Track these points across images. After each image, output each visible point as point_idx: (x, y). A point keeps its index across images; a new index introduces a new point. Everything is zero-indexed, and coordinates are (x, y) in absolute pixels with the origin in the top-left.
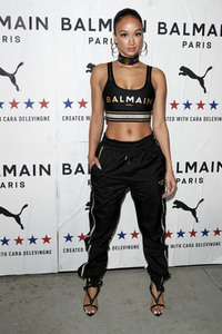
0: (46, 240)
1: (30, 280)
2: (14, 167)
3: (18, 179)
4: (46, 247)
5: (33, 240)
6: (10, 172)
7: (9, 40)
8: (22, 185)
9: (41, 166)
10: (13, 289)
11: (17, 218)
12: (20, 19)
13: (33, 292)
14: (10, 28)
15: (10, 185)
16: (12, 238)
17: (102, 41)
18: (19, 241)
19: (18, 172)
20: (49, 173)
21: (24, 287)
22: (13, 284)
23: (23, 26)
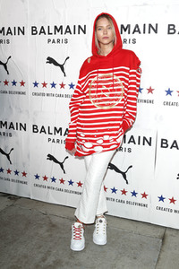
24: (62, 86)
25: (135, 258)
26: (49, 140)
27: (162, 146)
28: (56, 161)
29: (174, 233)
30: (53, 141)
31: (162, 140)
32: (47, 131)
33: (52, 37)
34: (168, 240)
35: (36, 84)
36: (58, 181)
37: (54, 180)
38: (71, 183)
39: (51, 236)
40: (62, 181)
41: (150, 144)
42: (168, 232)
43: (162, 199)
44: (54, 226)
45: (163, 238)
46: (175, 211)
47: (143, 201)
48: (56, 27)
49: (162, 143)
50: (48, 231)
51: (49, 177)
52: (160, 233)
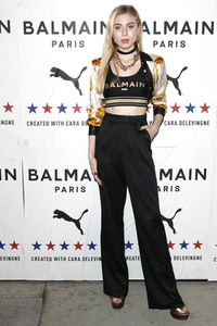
1: (89, 286)
2: (75, 171)
3: (79, 184)
5: (92, 246)
6: (71, 177)
7: (73, 45)
8: (83, 190)
10: (71, 294)
11: (77, 223)
12: (84, 24)
13: (92, 299)
14: (74, 33)
15: (71, 189)
16: (71, 244)
17: (166, 44)
18: (78, 246)
19: (80, 176)
21: (82, 294)
22: (72, 290)
23: (88, 31)
27: (30, 179)
29: (56, 287)
31: (30, 171)
34: (50, 296)
41: (15, 178)
42: (49, 287)
43: (37, 246)
45: (44, 296)
46: (56, 259)
47: (14, 253)
49: (30, 175)
52: (39, 289)
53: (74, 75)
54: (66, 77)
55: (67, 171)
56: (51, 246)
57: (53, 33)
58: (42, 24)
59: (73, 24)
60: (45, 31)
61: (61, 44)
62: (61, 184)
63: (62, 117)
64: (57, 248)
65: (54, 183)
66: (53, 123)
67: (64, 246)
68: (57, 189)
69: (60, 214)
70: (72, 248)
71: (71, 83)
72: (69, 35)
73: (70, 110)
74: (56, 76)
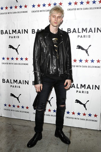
0: (96, 116)
1: (88, 131)
2: (85, 85)
3: (86, 90)
4: (95, 119)
5: (90, 115)
6: (83, 87)
7: (86, 37)
8: (88, 92)
9: (96, 86)
10: (81, 133)
11: (84, 105)
12: (91, 29)
13: (90, 137)
14: (87, 32)
15: (83, 92)
16: (82, 113)
18: (84, 114)
19: (86, 87)
20: (99, 89)
22: (81, 131)
23: (92, 31)
24: (17, 59)
25: (57, 144)
26: (11, 86)
28: (15, 97)
29: (75, 129)
30: (13, 87)
32: (10, 82)
33: (11, 35)
34: (73, 133)
35: (3, 59)
36: (16, 107)
37: (14, 106)
38: (23, 107)
39: (14, 136)
40: (18, 107)
42: (72, 129)
43: (68, 113)
44: (15, 130)
45: (70, 132)
46: (75, 118)
48: (13, 30)
50: (12, 133)
51: (12, 105)
53: (86, 48)
54: (83, 49)
55: (81, 85)
56: (73, 113)
57: (78, 32)
58: (74, 29)
59: (86, 29)
60: (75, 32)
61: (81, 37)
62: (79, 90)
63: (80, 64)
64: (76, 114)
65: (76, 89)
66: (77, 66)
67: (79, 114)
68: (77, 91)
69: (78, 101)
70: (82, 115)
71: (84, 51)
72: (84, 33)
73: (84, 61)
74: (79, 48)
